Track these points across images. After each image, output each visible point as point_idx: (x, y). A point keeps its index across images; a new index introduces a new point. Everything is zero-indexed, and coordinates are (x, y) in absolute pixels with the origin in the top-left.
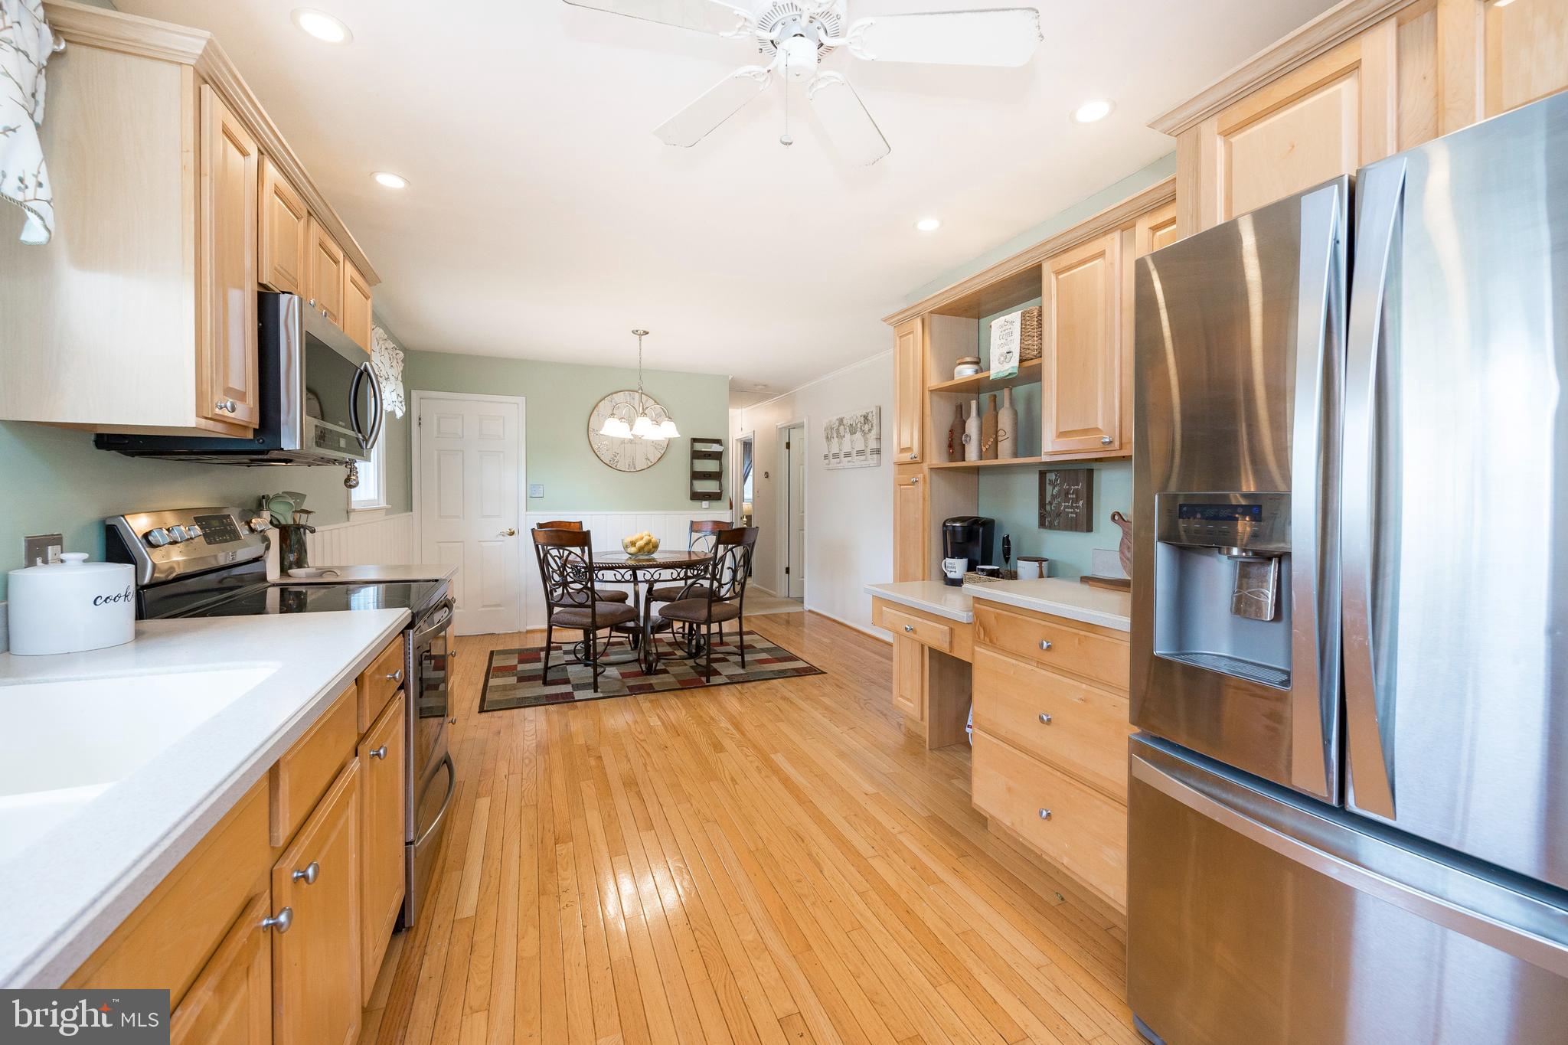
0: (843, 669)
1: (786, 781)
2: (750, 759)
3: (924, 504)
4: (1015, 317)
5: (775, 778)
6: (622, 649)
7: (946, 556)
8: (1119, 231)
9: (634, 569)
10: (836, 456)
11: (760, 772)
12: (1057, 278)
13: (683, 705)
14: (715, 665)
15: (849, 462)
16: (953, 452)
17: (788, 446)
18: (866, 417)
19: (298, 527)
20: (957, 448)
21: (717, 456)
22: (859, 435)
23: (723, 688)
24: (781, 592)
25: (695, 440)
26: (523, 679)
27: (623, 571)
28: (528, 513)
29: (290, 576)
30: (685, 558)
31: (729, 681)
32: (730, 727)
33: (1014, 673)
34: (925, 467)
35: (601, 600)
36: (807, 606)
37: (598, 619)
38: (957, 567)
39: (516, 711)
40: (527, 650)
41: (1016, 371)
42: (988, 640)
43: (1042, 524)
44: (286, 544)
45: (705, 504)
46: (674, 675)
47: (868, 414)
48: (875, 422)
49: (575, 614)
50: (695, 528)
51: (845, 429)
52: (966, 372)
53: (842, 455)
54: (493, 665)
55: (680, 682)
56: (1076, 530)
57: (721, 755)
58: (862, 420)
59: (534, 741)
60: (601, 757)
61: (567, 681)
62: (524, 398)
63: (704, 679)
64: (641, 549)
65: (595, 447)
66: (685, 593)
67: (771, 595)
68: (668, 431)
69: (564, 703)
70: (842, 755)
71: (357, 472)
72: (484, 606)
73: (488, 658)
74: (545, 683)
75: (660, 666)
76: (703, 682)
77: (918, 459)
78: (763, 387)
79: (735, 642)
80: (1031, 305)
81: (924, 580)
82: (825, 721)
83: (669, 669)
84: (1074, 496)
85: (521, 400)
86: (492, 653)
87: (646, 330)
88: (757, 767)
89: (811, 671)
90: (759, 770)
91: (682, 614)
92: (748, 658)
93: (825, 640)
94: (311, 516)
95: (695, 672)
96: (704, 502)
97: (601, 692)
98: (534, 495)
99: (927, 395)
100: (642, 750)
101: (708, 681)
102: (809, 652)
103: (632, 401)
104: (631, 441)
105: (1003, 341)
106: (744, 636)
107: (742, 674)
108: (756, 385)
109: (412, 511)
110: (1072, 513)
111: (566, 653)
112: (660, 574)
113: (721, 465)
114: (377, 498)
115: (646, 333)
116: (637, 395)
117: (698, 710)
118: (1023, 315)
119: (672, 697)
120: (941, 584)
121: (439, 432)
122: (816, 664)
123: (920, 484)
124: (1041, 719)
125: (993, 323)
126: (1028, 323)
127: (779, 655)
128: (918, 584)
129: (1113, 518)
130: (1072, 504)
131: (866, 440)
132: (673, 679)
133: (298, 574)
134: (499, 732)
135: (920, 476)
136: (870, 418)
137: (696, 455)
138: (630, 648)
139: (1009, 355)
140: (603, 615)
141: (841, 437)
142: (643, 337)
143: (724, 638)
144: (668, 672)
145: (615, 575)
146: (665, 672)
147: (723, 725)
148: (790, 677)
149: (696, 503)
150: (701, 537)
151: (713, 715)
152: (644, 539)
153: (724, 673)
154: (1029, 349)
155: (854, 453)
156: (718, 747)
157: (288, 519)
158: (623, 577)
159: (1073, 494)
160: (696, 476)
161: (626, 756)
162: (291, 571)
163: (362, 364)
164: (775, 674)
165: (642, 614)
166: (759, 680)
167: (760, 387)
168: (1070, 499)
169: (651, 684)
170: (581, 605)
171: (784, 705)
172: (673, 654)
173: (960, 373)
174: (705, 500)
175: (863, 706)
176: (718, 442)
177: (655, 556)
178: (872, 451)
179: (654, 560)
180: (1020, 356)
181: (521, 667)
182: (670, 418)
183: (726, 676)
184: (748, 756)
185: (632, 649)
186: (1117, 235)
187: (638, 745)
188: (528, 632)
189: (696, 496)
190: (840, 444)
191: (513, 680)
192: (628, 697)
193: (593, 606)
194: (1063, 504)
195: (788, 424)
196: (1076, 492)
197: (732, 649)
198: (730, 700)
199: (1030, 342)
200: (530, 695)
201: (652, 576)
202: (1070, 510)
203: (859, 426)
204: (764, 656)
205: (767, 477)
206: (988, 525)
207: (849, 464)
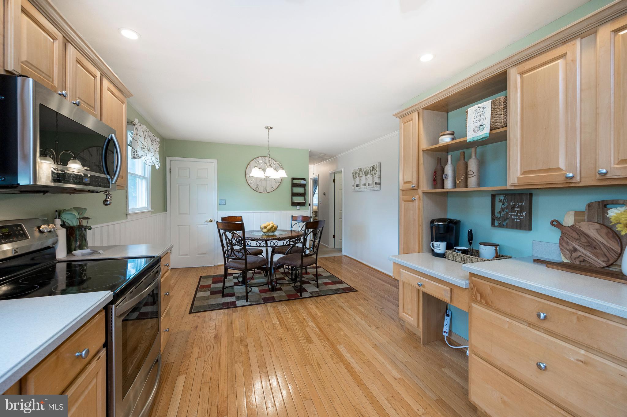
0: (366, 289)
1: (347, 366)
2: (326, 348)
3: (419, 212)
4: (487, 104)
5: (341, 364)
6: (260, 276)
7: (432, 240)
8: (580, 38)
9: (266, 241)
10: (358, 185)
11: (333, 359)
12: (521, 77)
13: (289, 310)
14: (304, 286)
15: (364, 188)
16: (436, 184)
17: (334, 181)
18: (373, 168)
19: (80, 227)
20: (439, 181)
21: (304, 186)
22: (369, 175)
23: (308, 299)
24: (331, 246)
25: (293, 179)
26: (213, 293)
27: (260, 242)
28: (218, 212)
29: (73, 255)
30: (289, 235)
31: (311, 296)
32: (314, 325)
33: (508, 328)
34: (420, 192)
35: (250, 254)
36: (344, 253)
37: (248, 266)
38: (440, 247)
39: (207, 312)
40: (217, 276)
41: (488, 135)
42: (484, 302)
43: (493, 224)
44: (73, 237)
45: (298, 207)
46: (285, 292)
47: (374, 166)
48: (378, 170)
49: (238, 263)
50: (294, 219)
51: (363, 173)
52: (446, 140)
53: (361, 185)
54: (200, 285)
55: (287, 295)
56: (520, 229)
57: (311, 345)
58: (371, 169)
59: (214, 334)
60: (247, 346)
61: (233, 295)
62: (217, 160)
63: (299, 294)
64: (269, 230)
65: (249, 182)
66: (290, 250)
67: (328, 248)
68: (282, 174)
69: (231, 308)
70: (376, 347)
71: (111, 197)
72: (199, 254)
73: (198, 280)
74: (224, 296)
75: (278, 286)
76: (298, 296)
77: (416, 188)
78: (324, 155)
79: (313, 272)
80: (500, 96)
81: (419, 252)
82: (363, 322)
83: (282, 288)
84: (519, 209)
85: (216, 161)
86: (201, 277)
87: (272, 127)
88: (331, 355)
89: (350, 290)
90: (332, 358)
91: (289, 262)
92: (320, 281)
93: (354, 271)
94: (89, 220)
95: (295, 290)
96: (297, 207)
97: (250, 302)
98: (221, 204)
99: (421, 153)
100: (268, 340)
101: (301, 295)
102: (348, 279)
103: (265, 161)
104: (265, 179)
105: (477, 119)
106: (318, 269)
107: (317, 291)
108: (320, 154)
109: (166, 211)
110: (517, 219)
111: (234, 278)
112: (278, 243)
113: (305, 190)
114: (146, 206)
115: (271, 128)
116: (267, 158)
117: (297, 313)
118: (493, 104)
119: (284, 305)
120: (430, 255)
121: (179, 175)
122: (353, 286)
123: (417, 201)
124: (539, 366)
125: (469, 110)
126: (496, 107)
127: (334, 280)
128: (416, 255)
129: (552, 223)
130: (517, 214)
131: (373, 178)
132: (284, 294)
133: (79, 254)
134: (197, 327)
135: (417, 196)
136: (375, 168)
137: (294, 185)
138: (264, 276)
139: (482, 127)
140: (251, 264)
141: (360, 177)
142: (270, 130)
143: (307, 270)
144: (282, 290)
145: (256, 243)
146: (280, 289)
147: (310, 324)
148: (341, 293)
149: (294, 207)
150: (297, 223)
151: (305, 318)
152: (270, 225)
153: (309, 291)
154: (497, 122)
155: (367, 184)
156: (309, 340)
157: (74, 223)
158: (260, 244)
159: (518, 208)
160: (294, 195)
161: (261, 345)
162: (74, 252)
163: (109, 135)
164: (333, 291)
165: (269, 260)
166: (326, 295)
167: (322, 155)
168: (516, 210)
169: (274, 297)
170: (240, 259)
171: (340, 312)
172: (283, 279)
173: (442, 140)
174: (298, 206)
175: (380, 313)
176: (304, 179)
177: (276, 233)
178: (376, 183)
179: (275, 236)
180: (491, 127)
181: (213, 286)
182: (283, 168)
183: (310, 292)
184: (325, 347)
185: (265, 276)
186: (578, 42)
187: (267, 336)
188: (218, 266)
189: (294, 204)
190: (360, 180)
191: (208, 293)
192: (262, 305)
193: (246, 259)
194: (510, 213)
195: (335, 171)
196: (521, 207)
197: (311, 276)
198: (312, 306)
199: (498, 118)
200: (215, 303)
201: (274, 244)
202: (516, 217)
203: (370, 171)
204: (327, 280)
205: (325, 195)
206: (457, 223)
207: (365, 189)
